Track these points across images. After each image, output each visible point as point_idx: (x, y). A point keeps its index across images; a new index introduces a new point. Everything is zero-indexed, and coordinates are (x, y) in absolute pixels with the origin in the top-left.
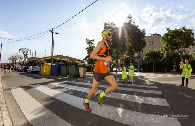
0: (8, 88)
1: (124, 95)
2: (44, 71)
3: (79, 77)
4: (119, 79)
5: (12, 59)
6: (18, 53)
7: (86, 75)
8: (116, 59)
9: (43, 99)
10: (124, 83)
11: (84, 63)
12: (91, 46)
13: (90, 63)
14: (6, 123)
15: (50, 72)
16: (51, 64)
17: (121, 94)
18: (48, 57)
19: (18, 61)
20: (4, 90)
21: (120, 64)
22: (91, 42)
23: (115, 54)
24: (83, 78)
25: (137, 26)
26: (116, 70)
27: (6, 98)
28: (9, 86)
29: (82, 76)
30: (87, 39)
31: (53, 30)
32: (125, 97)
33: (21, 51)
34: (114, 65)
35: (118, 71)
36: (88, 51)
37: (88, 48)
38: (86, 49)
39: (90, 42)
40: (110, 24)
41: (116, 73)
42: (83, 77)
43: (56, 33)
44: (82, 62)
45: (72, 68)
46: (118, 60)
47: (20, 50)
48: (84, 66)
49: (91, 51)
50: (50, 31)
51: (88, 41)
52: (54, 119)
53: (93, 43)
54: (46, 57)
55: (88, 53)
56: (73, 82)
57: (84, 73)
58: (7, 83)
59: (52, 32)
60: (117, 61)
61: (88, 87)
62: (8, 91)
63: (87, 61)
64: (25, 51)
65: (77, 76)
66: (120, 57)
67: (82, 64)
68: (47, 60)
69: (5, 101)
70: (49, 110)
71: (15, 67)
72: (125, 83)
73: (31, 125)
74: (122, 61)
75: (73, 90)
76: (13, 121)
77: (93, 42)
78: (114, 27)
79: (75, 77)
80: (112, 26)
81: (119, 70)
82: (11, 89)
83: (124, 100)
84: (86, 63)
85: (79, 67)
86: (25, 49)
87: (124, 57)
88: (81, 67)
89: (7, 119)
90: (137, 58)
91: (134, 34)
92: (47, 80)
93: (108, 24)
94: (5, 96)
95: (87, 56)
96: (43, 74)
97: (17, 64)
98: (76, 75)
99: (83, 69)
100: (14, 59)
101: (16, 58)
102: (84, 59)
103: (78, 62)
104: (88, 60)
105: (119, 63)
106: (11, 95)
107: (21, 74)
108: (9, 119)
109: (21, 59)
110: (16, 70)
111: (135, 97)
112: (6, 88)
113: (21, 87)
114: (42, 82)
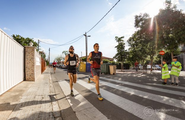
0: (56, 80)
1: (166, 98)
2: (81, 68)
3: (110, 74)
4: (157, 78)
5: (57, 60)
6: (62, 55)
7: (117, 72)
8: (150, 56)
9: (83, 91)
10: (164, 83)
11: (113, 61)
12: (121, 43)
13: (120, 61)
14: (55, 108)
15: (85, 69)
16: (86, 63)
17: (162, 97)
18: (84, 57)
19: (62, 61)
20: (53, 82)
21: (156, 61)
22: (121, 39)
23: (149, 49)
24: (114, 76)
25: (179, 10)
26: (150, 67)
27: (55, 88)
28: (57, 79)
29: (112, 74)
30: (116, 37)
31: (86, 34)
32: (167, 100)
33: (64, 54)
34: (148, 62)
35: (153, 69)
36: (118, 48)
37: (117, 46)
38: (116, 47)
39: (119, 40)
40: (142, 16)
41: (151, 71)
42: (114, 74)
43: (89, 36)
44: (112, 60)
45: (104, 66)
46: (153, 56)
47: (63, 52)
48: (113, 64)
49: (121, 48)
50: (84, 35)
51: (118, 39)
52: (92, 109)
53: (123, 41)
54: (82, 57)
55: (117, 51)
56: (104, 78)
57: (115, 70)
58: (55, 77)
59: (86, 36)
60: (152, 58)
61: (120, 84)
62: (57, 83)
63: (116, 59)
64: (67, 53)
65: (108, 73)
66: (157, 52)
67: (111, 62)
68: (83, 59)
69: (55, 90)
70: (88, 101)
71: (60, 66)
72: (166, 83)
73: (74, 112)
74: (159, 58)
75: (105, 86)
76: (60, 107)
77: (122, 39)
78: (148, 18)
79: (106, 74)
80: (145, 17)
81: (155, 68)
82: (59, 81)
83: (166, 103)
84: (115, 61)
85: (110, 65)
86: (67, 51)
87: (163, 52)
88: (111, 65)
89: (56, 105)
90: (182, 52)
91: (177, 21)
92: (84, 76)
93: (140, 16)
94: (54, 87)
95: (116, 54)
96: (80, 70)
97: (61, 63)
98: (106, 72)
99: (114, 67)
100: (59, 59)
101: (61, 58)
102: (114, 57)
103: (108, 60)
104: (118, 58)
105: (155, 59)
106: (58, 86)
107: (65, 70)
108: (57, 105)
109: (64, 59)
110: (61, 67)
111: (182, 102)
112: (55, 81)
113: (66, 80)
114: (80, 77)
